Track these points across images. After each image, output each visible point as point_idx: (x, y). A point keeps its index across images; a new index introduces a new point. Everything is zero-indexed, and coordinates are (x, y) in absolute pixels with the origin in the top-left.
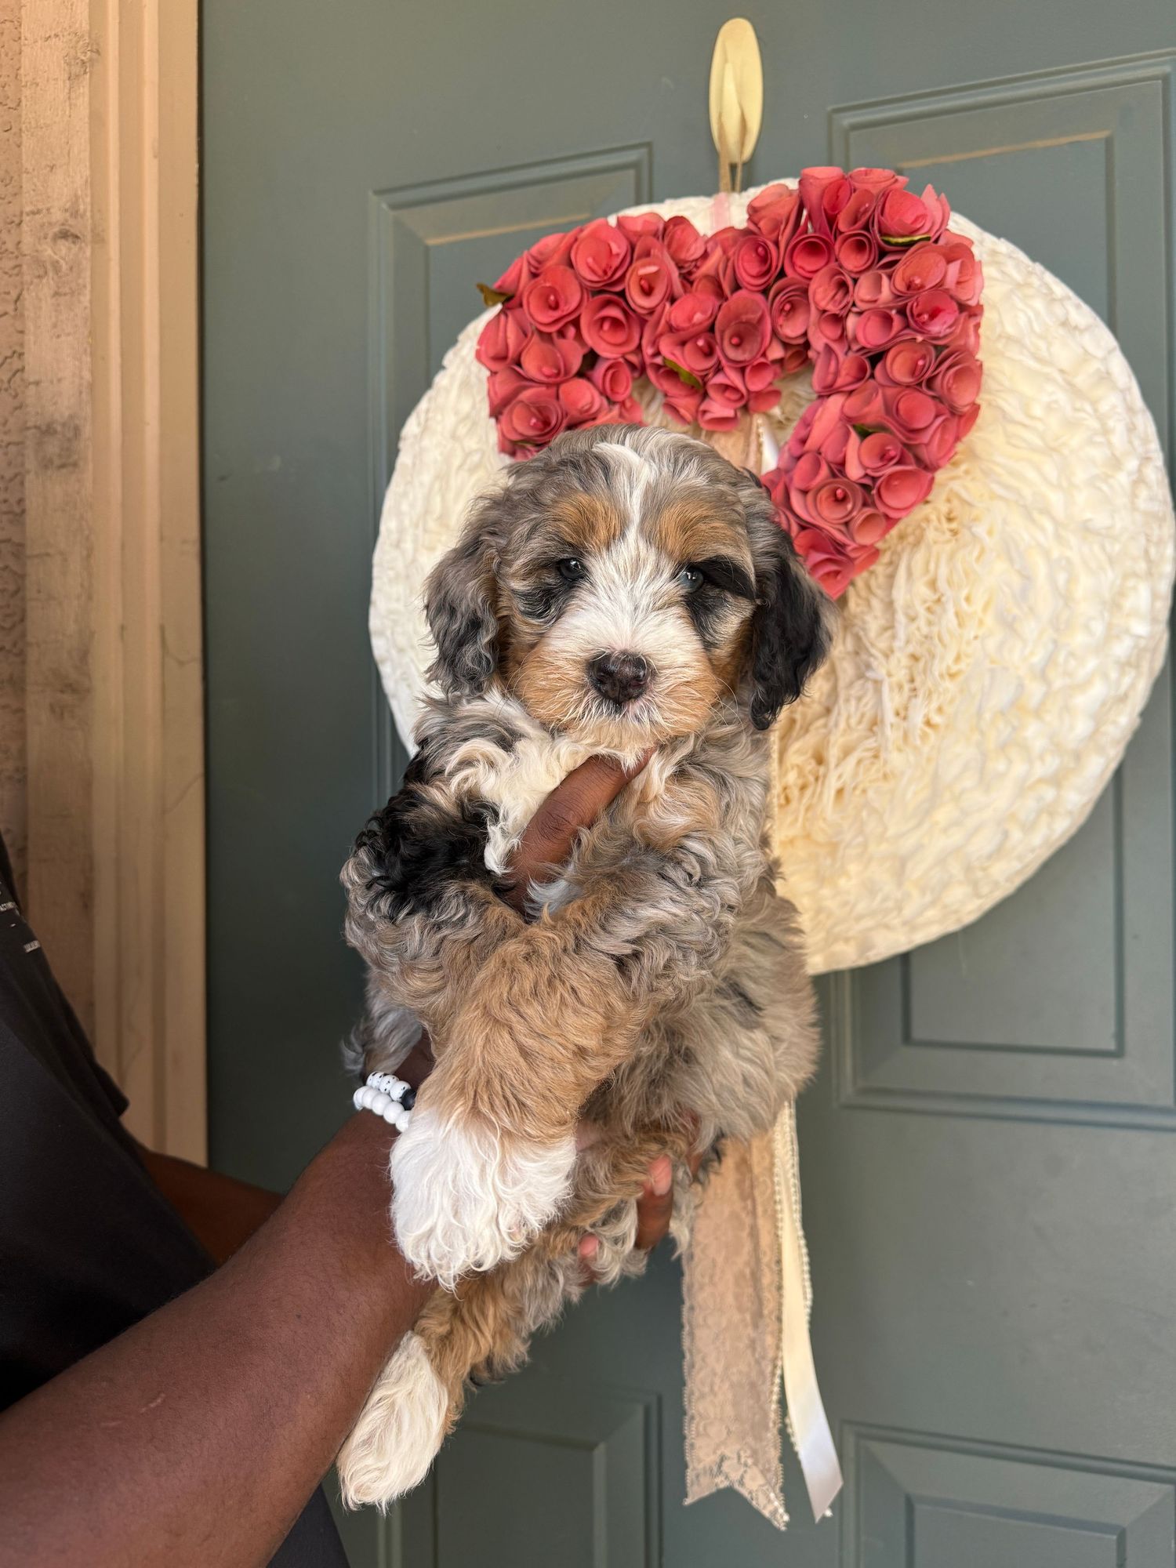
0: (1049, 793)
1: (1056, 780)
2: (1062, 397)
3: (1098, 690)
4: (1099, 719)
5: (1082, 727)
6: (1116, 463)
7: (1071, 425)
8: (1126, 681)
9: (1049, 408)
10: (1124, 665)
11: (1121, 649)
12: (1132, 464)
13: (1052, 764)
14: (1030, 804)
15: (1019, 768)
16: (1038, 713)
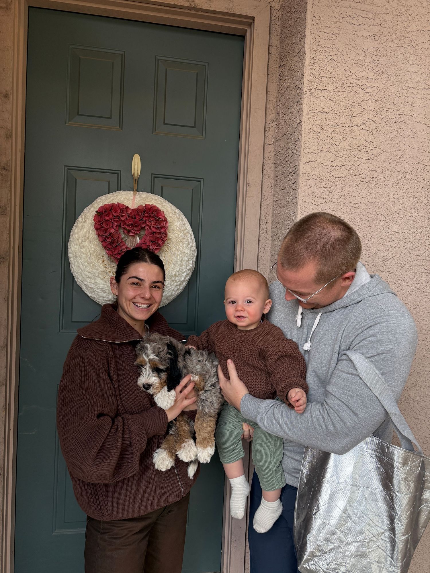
0: (178, 287)
1: (180, 285)
2: (183, 235)
3: (185, 274)
4: (185, 277)
5: (183, 279)
6: (189, 244)
7: (184, 238)
8: (189, 272)
9: (181, 236)
10: (189, 270)
11: (188, 268)
12: (191, 244)
13: (179, 283)
14: (176, 289)
15: (175, 284)
16: (178, 276)
